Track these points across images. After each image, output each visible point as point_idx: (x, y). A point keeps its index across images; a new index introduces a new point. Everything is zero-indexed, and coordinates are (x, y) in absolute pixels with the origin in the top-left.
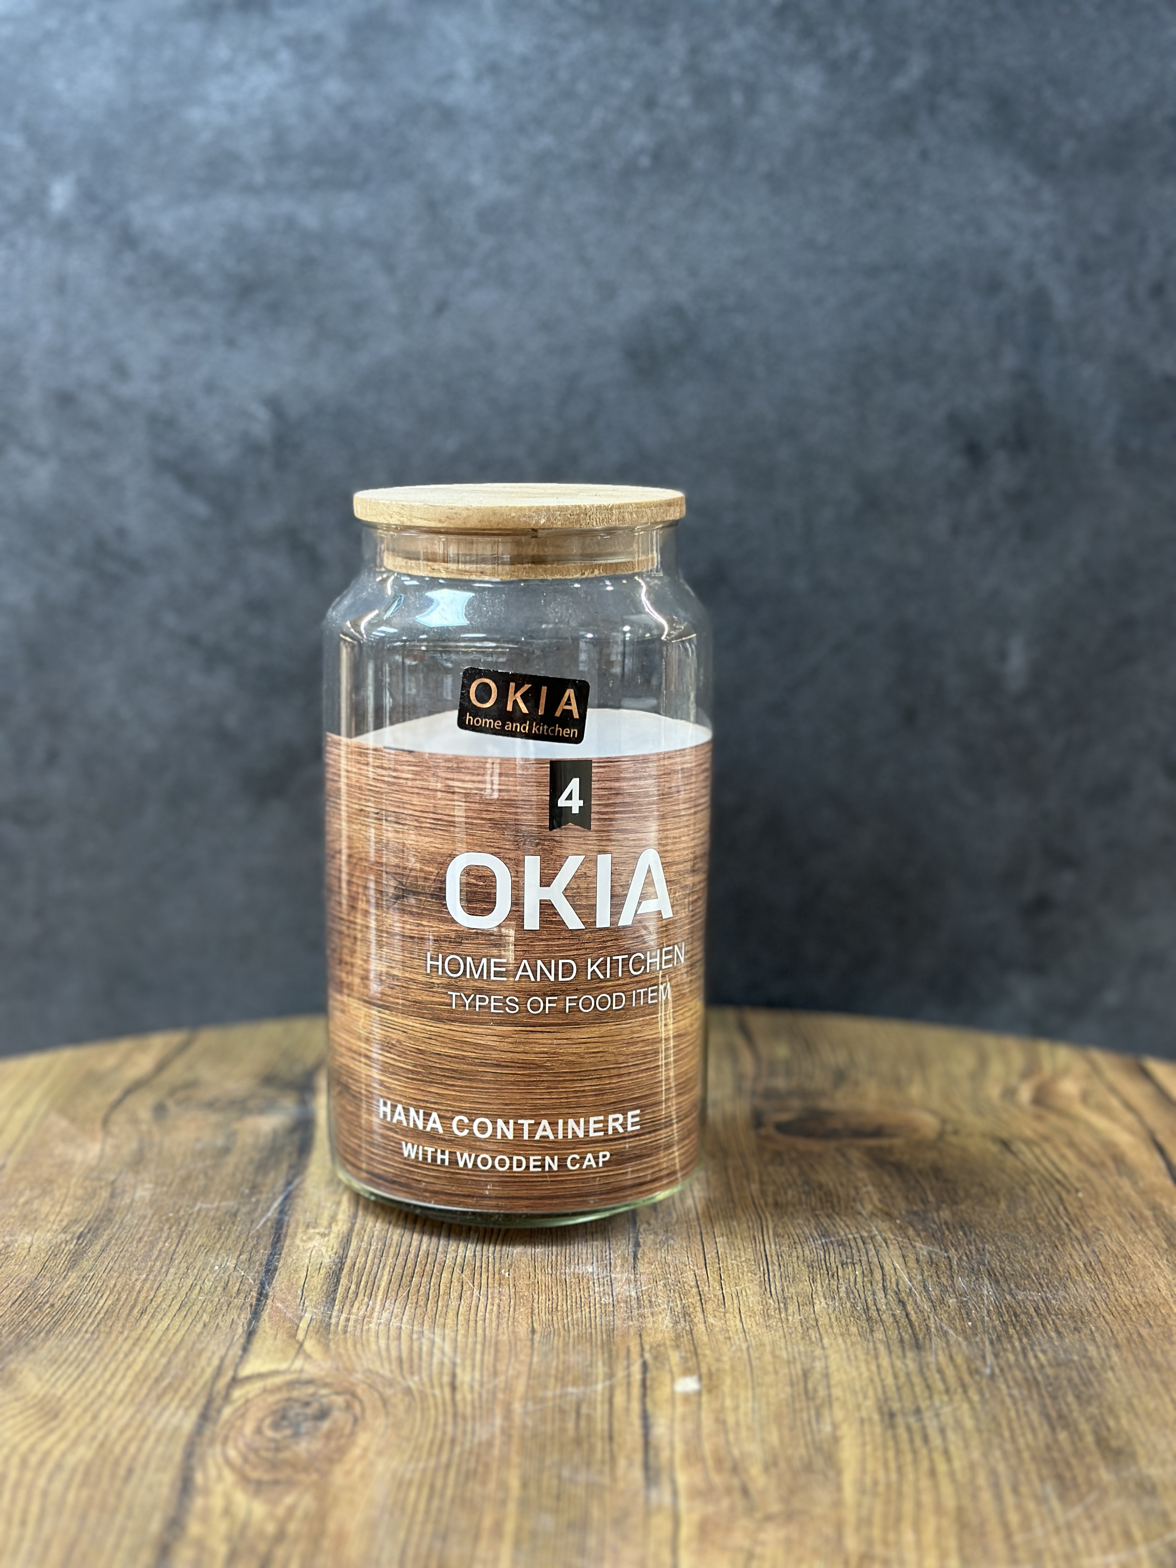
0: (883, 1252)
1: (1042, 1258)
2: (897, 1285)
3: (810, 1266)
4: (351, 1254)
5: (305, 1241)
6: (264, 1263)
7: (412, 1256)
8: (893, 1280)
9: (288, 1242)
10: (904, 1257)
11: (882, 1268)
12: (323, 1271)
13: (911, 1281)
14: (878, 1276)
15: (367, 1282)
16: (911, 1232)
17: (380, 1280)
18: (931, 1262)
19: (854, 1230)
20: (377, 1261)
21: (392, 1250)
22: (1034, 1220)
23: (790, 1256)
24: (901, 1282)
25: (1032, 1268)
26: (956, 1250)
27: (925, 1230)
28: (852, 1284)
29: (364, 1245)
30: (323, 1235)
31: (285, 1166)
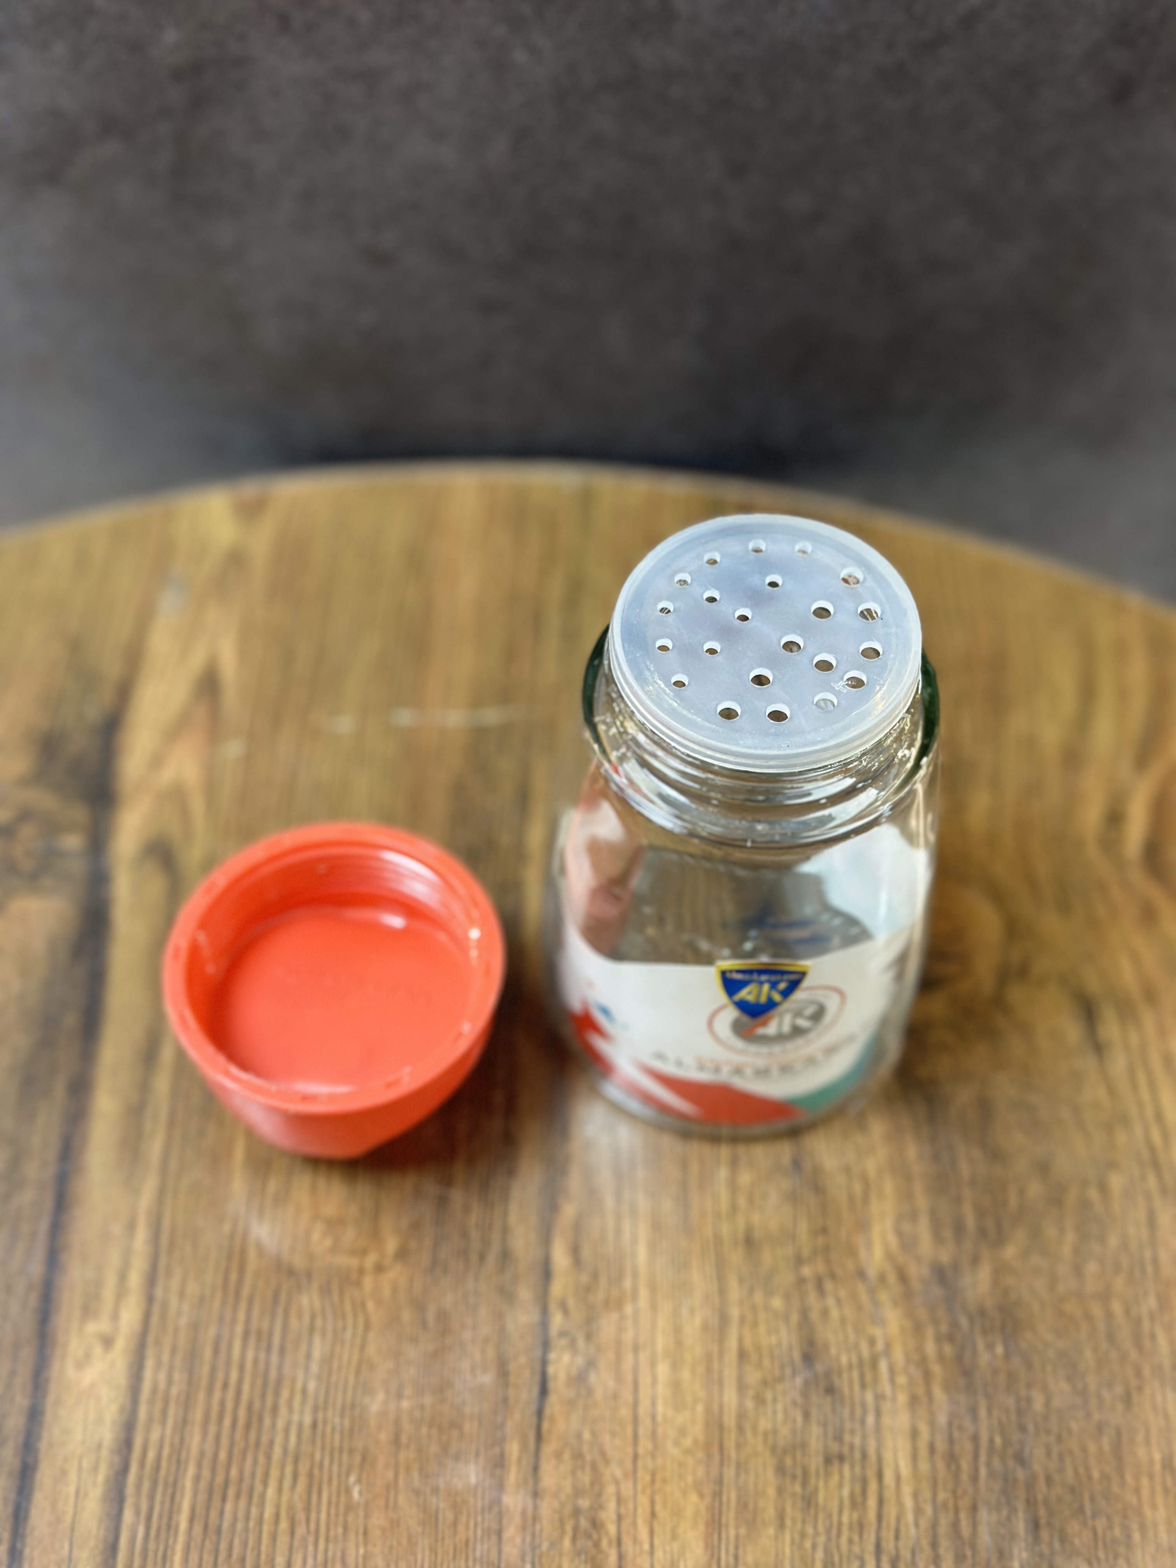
0: (886, 1421)
1: (1106, 1442)
2: (897, 1537)
3: (781, 1470)
4: (142, 1414)
5: (80, 1365)
6: (21, 1440)
7: (227, 1422)
8: (893, 1520)
9: (56, 1366)
10: (914, 1434)
11: (880, 1476)
12: (101, 1478)
13: (917, 1525)
14: (872, 1502)
15: (160, 1516)
16: (930, 1348)
17: (179, 1511)
18: (952, 1458)
19: (852, 1336)
20: (177, 1440)
21: (201, 1396)
22: (1105, 1296)
23: (755, 1429)
24: (903, 1528)
25: (1090, 1477)
26: (989, 1410)
27: (951, 1338)
28: (834, 1532)
29: (162, 1377)
30: (107, 1342)
31: (59, 1089)
